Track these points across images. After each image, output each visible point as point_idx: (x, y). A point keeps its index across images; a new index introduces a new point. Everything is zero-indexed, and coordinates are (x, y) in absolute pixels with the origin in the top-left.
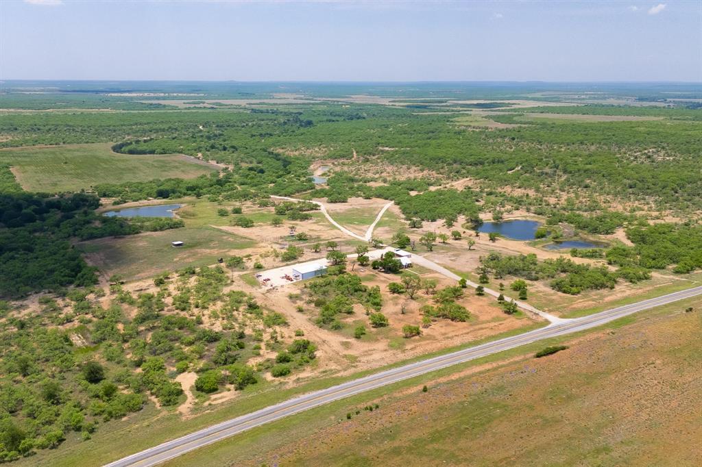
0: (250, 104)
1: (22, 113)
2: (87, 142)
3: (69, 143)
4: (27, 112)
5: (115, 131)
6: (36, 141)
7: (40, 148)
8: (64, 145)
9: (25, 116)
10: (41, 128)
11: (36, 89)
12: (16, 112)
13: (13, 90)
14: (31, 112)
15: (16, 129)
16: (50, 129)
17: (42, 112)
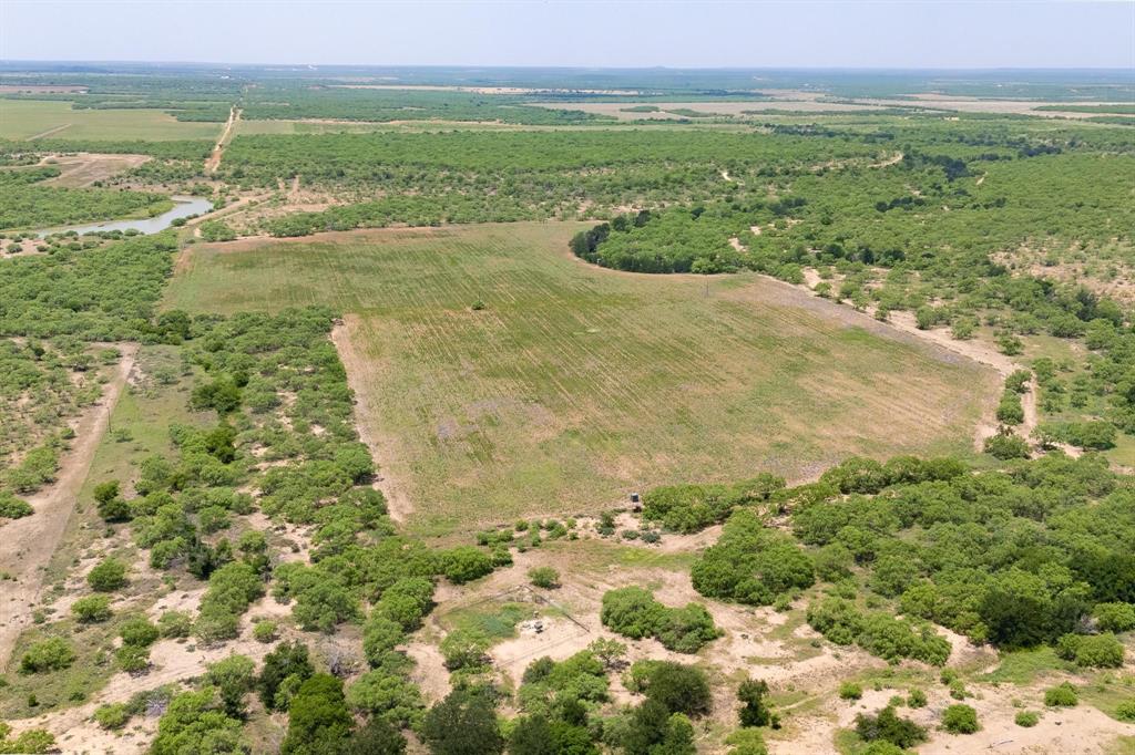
0: (748, 112)
1: (349, 127)
2: (500, 220)
3: (461, 222)
4: (357, 128)
5: (550, 186)
6: (388, 214)
7: (400, 237)
8: (450, 227)
9: (355, 137)
10: (391, 170)
11: (366, 80)
12: (336, 127)
13: (332, 82)
14: (363, 128)
15: (342, 174)
16: (411, 177)
17: (382, 127)
